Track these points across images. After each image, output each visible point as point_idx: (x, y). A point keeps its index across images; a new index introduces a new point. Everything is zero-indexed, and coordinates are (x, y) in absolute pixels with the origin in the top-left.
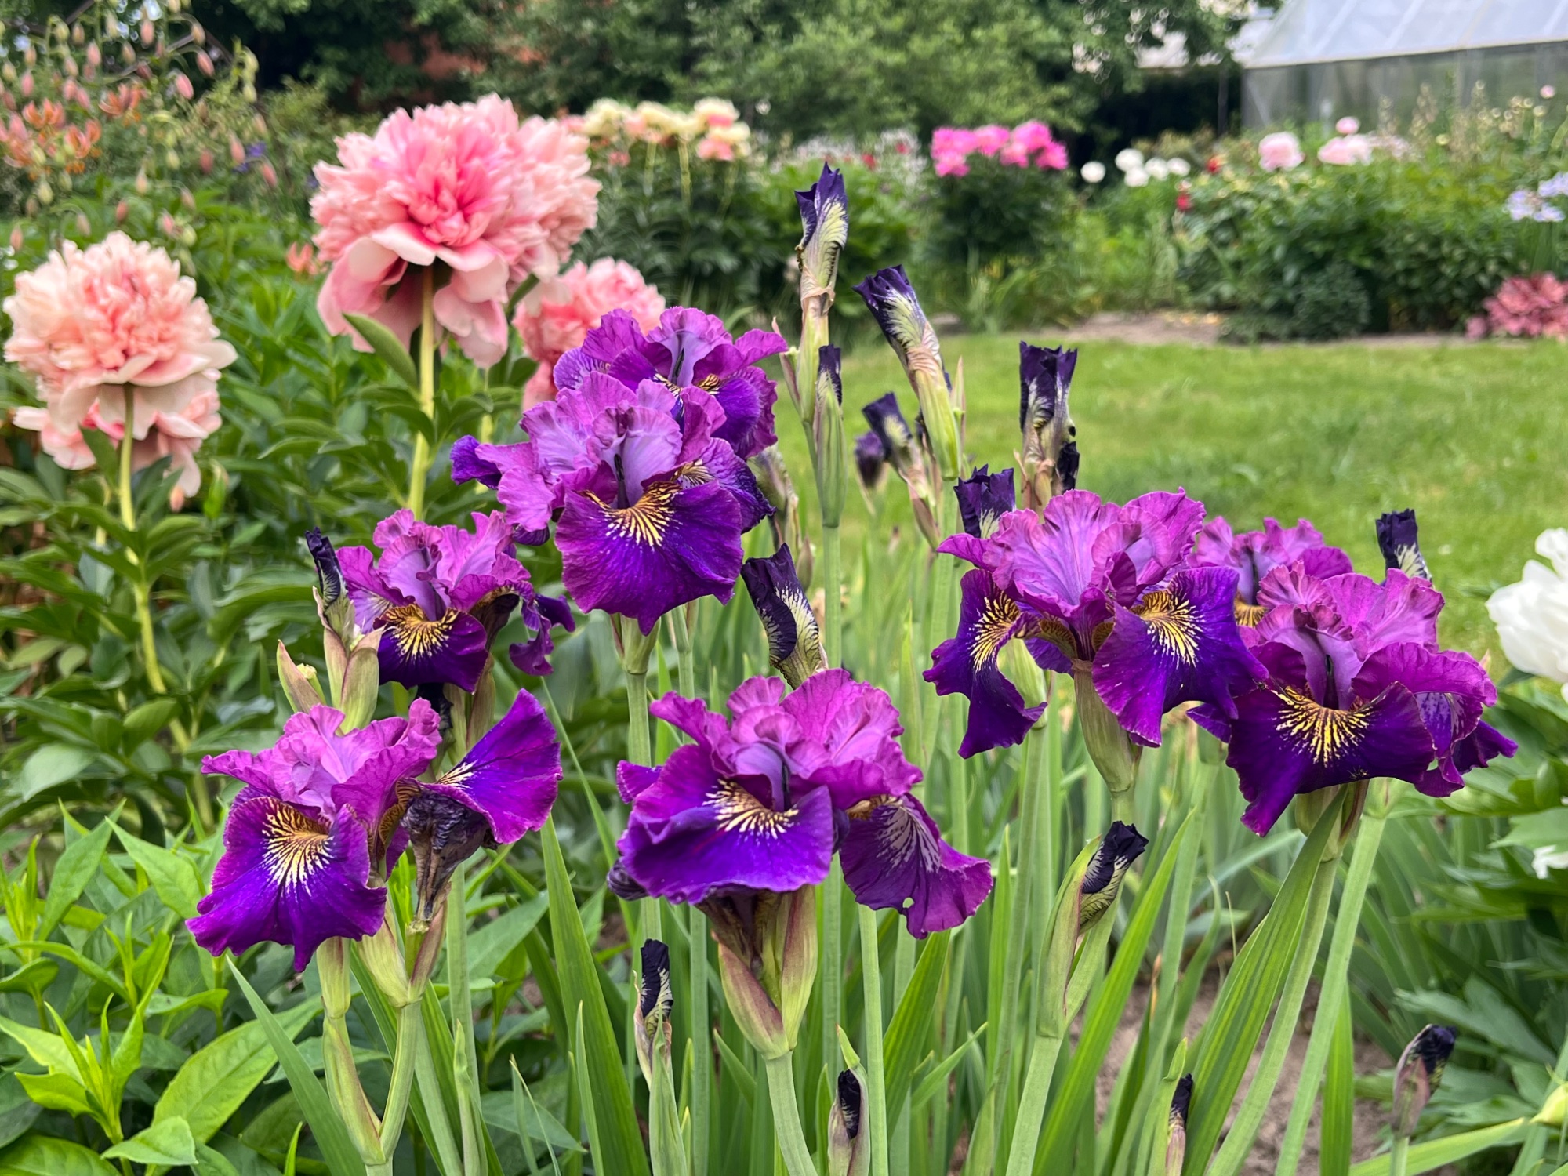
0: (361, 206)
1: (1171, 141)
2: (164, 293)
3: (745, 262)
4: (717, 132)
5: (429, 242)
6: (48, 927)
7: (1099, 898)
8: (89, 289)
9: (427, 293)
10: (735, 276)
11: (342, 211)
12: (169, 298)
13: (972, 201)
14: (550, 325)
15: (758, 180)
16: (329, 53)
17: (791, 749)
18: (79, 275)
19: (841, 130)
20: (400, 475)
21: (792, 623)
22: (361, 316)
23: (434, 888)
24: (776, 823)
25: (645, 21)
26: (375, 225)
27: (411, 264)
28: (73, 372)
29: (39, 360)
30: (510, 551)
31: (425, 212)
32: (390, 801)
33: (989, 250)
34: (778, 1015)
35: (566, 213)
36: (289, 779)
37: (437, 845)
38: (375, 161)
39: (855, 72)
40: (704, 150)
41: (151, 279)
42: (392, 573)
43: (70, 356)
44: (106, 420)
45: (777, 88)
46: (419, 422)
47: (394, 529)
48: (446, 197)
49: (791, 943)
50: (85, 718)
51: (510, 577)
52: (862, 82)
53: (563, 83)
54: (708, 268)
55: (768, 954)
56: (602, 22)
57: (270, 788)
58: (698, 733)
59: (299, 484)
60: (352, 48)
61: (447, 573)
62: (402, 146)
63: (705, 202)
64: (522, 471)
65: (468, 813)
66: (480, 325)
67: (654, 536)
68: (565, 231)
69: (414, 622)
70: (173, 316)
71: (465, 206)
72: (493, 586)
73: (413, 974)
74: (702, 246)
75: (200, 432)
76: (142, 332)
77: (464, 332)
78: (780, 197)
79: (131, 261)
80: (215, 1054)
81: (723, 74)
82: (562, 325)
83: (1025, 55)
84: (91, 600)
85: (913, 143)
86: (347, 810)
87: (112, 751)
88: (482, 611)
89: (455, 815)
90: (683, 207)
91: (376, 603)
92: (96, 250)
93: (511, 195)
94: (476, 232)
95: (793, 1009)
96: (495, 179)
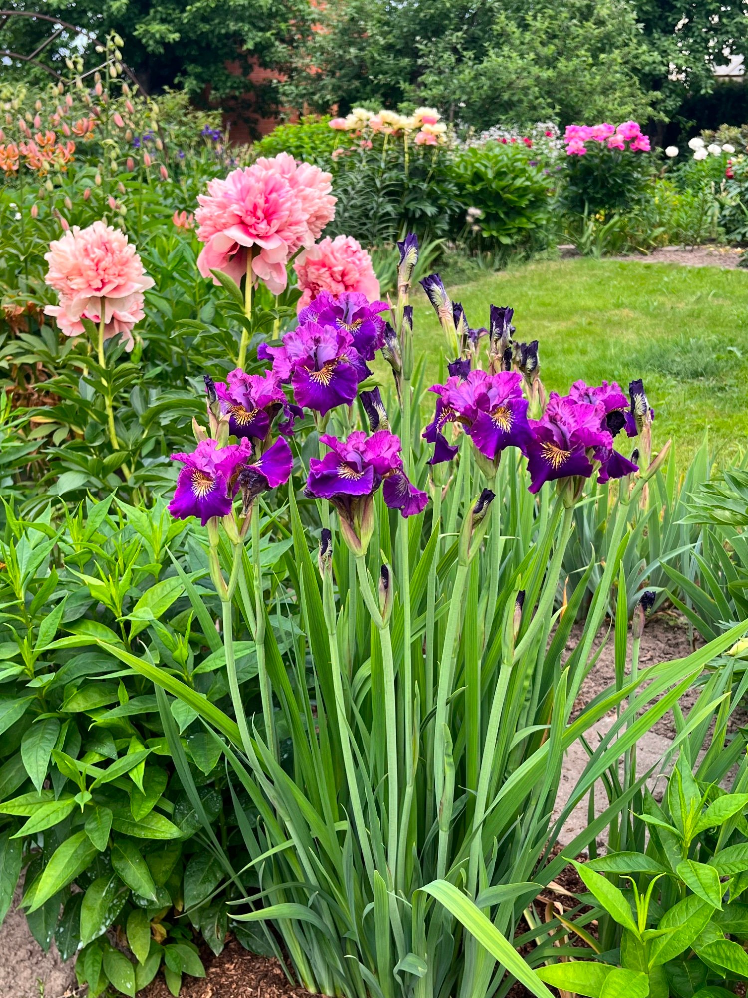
0: (219, 216)
1: (727, 131)
2: (121, 252)
3: (441, 210)
4: (427, 127)
5: (251, 235)
6: (86, 538)
7: (479, 515)
8: (86, 250)
9: (249, 259)
10: (435, 219)
11: (210, 219)
12: (123, 254)
13: (588, 171)
14: (312, 270)
15: (453, 158)
16: (190, 68)
17: (362, 452)
18: (82, 242)
19: (510, 121)
20: (235, 347)
21: (378, 415)
22: (217, 270)
23: (249, 502)
24: (357, 476)
25: (389, 48)
26: (225, 226)
27: (242, 246)
28: (78, 291)
29: (62, 284)
30: (279, 386)
31: (250, 220)
32: (234, 472)
33: (597, 203)
34: (359, 542)
35: (319, 213)
36: (201, 462)
37: (249, 486)
38: (226, 194)
39: (521, 83)
40: (419, 138)
41: (115, 245)
42: (234, 393)
43: (77, 283)
44: (91, 313)
45: (472, 92)
46: (244, 322)
47: (235, 376)
48: (260, 213)
49: (364, 518)
50: (86, 459)
51: (278, 396)
52: (525, 90)
53: (335, 89)
54: (418, 215)
55: (356, 521)
56: (361, 49)
57: (194, 464)
58: (334, 447)
59: (178, 346)
60: (205, 65)
61: (255, 394)
62: (239, 186)
63: (418, 172)
64: (282, 357)
65: (260, 475)
66: (275, 275)
67: (326, 382)
68: (318, 223)
69: (242, 412)
70: (125, 263)
71: (269, 215)
72: (272, 399)
73: (240, 533)
74: (415, 199)
75: (135, 320)
76: (111, 272)
77: (267, 278)
78: (466, 168)
79: (105, 235)
80: (157, 589)
81: (437, 83)
82: (318, 270)
83: (635, 70)
84: (84, 403)
85: (556, 131)
86: (220, 472)
87: (97, 476)
88: (267, 409)
89: (256, 476)
90: (404, 176)
91: (227, 405)
92: (90, 229)
93: (291, 211)
94: (274, 229)
95: (366, 540)
96: (283, 203)
